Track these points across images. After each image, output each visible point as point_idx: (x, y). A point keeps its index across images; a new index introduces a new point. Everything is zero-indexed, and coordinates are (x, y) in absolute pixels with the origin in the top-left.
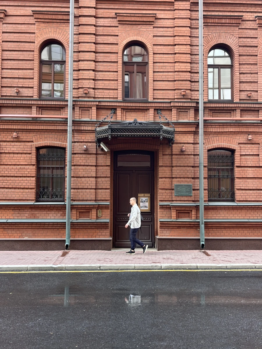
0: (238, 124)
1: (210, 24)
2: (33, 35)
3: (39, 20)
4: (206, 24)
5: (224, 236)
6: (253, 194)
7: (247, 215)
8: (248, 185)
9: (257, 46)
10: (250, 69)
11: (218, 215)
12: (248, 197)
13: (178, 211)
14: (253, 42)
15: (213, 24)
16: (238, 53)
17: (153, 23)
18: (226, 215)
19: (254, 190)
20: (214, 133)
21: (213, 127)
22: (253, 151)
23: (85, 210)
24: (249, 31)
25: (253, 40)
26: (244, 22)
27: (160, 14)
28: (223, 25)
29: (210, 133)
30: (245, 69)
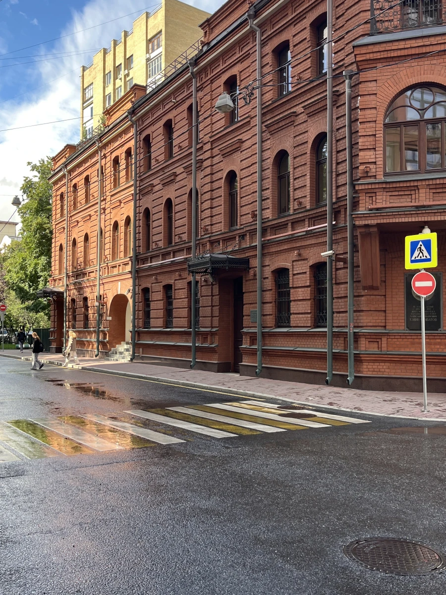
0: (292, 239)
1: (273, 132)
2: (186, 187)
3: (188, 173)
4: (271, 133)
5: (281, 365)
6: (302, 319)
7: (298, 343)
8: (299, 309)
9: (307, 142)
10: (301, 172)
11: (278, 342)
12: (298, 322)
13: (252, 338)
14: (305, 138)
15: (275, 131)
16: (292, 157)
17: (239, 149)
18: (283, 343)
19: (302, 314)
20: (274, 253)
21: (273, 246)
22: (303, 268)
23: (205, 336)
24: (301, 126)
25: (303, 135)
26: (297, 118)
27: (244, 137)
28: (282, 128)
29: (272, 253)
30: (298, 173)
